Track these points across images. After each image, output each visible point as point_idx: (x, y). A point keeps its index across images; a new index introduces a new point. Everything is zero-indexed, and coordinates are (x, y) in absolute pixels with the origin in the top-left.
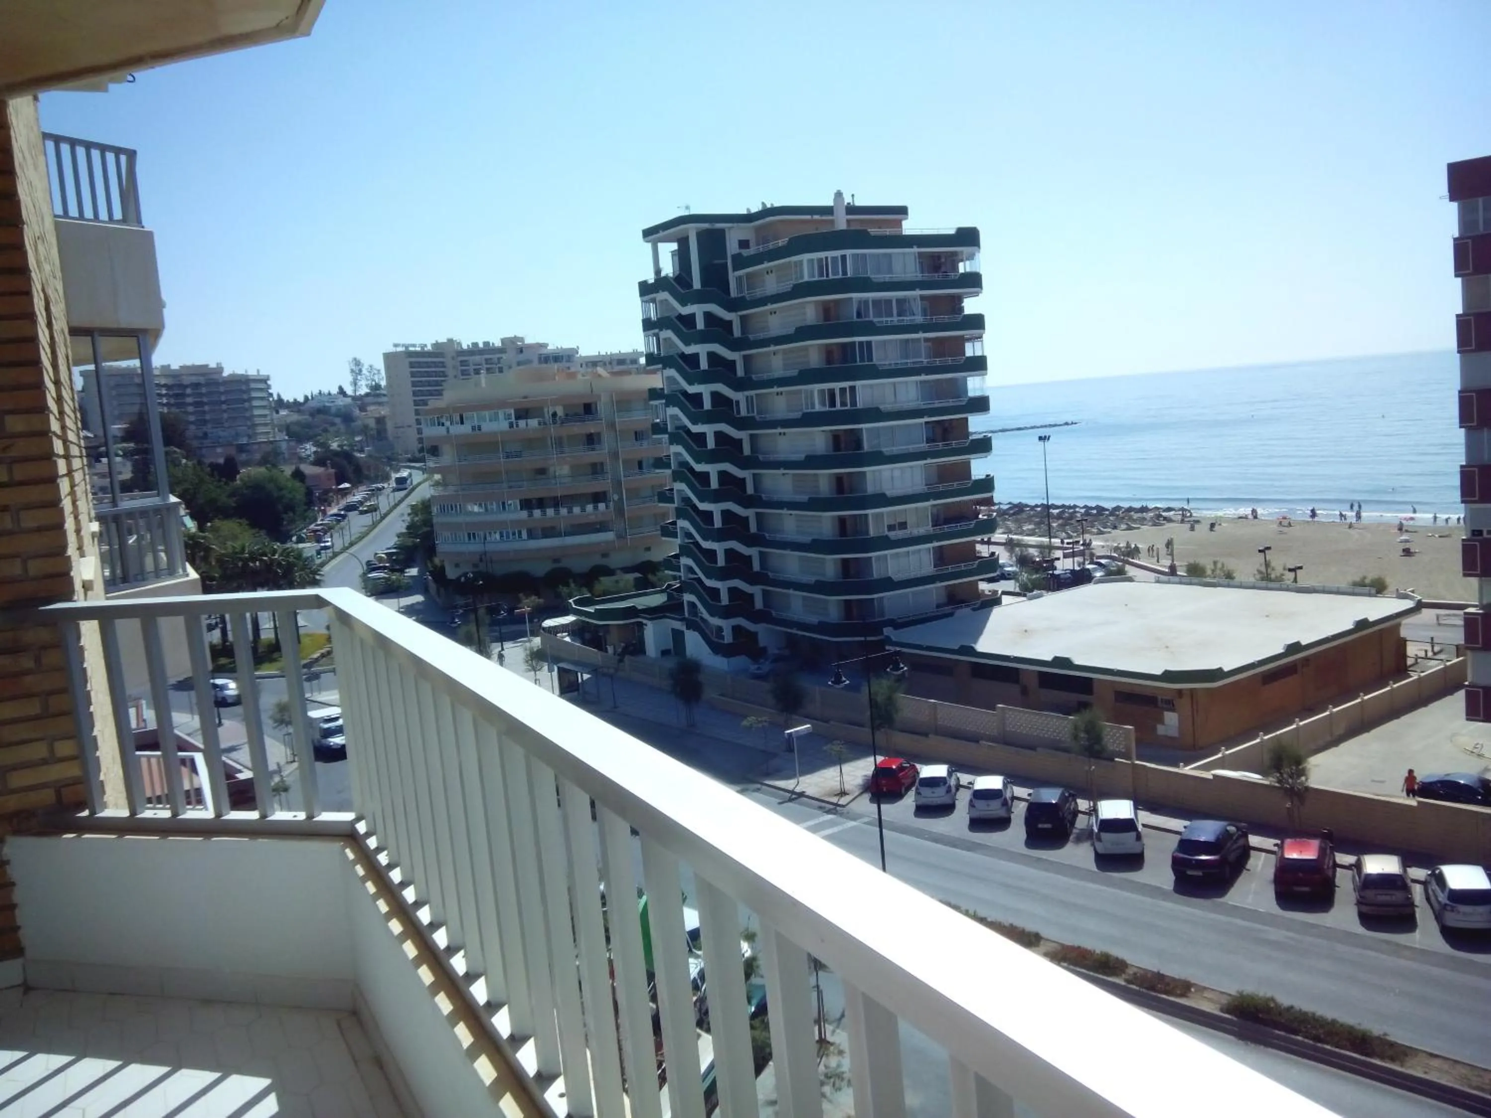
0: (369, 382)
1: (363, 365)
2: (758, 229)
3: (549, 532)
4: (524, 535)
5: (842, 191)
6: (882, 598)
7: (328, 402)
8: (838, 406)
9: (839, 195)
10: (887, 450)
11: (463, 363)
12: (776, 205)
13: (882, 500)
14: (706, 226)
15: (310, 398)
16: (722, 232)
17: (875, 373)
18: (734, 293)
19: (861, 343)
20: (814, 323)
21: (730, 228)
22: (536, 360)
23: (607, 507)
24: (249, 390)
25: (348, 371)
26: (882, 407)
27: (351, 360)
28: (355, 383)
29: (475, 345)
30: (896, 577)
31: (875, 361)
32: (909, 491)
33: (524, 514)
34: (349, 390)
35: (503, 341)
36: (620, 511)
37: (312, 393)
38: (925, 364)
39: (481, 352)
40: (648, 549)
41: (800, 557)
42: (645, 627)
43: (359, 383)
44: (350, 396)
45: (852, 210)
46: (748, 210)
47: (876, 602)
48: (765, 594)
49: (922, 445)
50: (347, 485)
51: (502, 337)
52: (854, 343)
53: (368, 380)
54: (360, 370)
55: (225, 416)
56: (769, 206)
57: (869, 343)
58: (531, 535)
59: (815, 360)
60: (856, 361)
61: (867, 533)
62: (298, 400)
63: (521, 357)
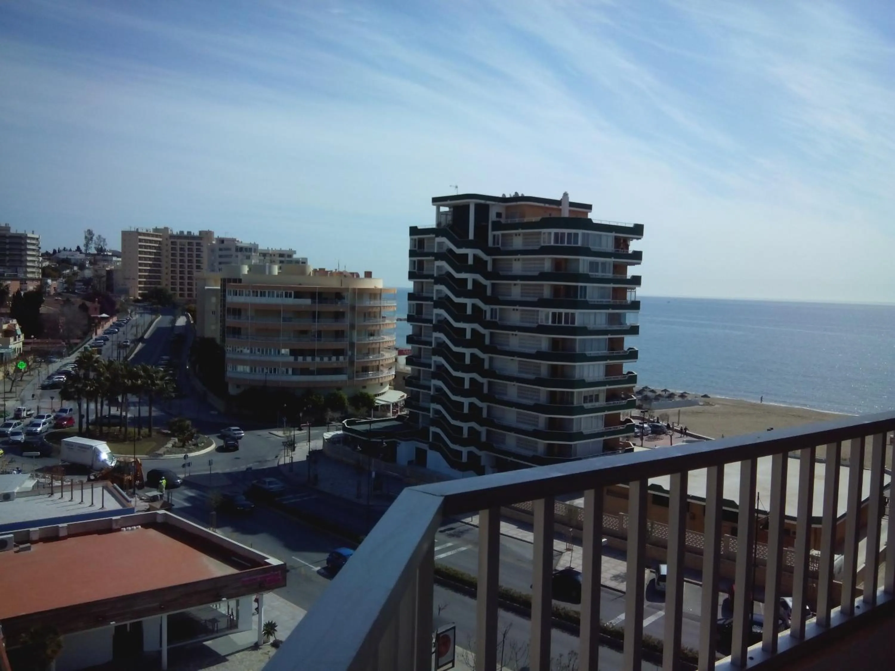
0: (97, 246)
1: (94, 235)
2: (507, 208)
3: (305, 371)
4: (290, 371)
5: (568, 192)
6: (576, 445)
7: (70, 255)
8: (563, 324)
9: (566, 195)
10: (589, 353)
11: (173, 243)
12: (526, 195)
13: (583, 384)
14: (482, 202)
15: (57, 251)
16: (487, 207)
17: (586, 305)
18: (490, 243)
19: (581, 287)
20: (550, 271)
21: (493, 205)
22: (234, 249)
23: (344, 359)
24: (26, 243)
25: (84, 237)
26: (588, 326)
27: (86, 230)
28: (87, 245)
29: (182, 232)
30: (586, 432)
31: (588, 299)
32: (597, 379)
33: (292, 359)
34: (83, 249)
35: (200, 232)
36: (352, 362)
37: (59, 249)
38: (611, 303)
39: (186, 237)
40: (364, 387)
41: (517, 412)
42: (398, 445)
43: (90, 246)
44: (83, 253)
45: (572, 204)
46: (504, 195)
47: (573, 446)
48: (488, 433)
49: (605, 352)
50: (104, 315)
51: (200, 230)
52: (577, 287)
53: (96, 244)
54: (92, 238)
55: (7, 258)
56: (520, 195)
57: (585, 287)
58: (294, 373)
59: (547, 293)
60: (577, 297)
61: (573, 403)
62: (49, 252)
63: (222, 246)
